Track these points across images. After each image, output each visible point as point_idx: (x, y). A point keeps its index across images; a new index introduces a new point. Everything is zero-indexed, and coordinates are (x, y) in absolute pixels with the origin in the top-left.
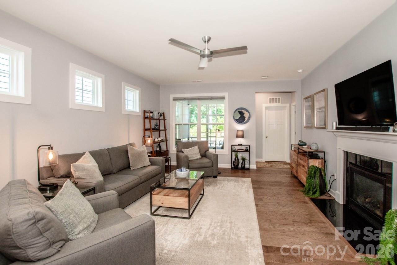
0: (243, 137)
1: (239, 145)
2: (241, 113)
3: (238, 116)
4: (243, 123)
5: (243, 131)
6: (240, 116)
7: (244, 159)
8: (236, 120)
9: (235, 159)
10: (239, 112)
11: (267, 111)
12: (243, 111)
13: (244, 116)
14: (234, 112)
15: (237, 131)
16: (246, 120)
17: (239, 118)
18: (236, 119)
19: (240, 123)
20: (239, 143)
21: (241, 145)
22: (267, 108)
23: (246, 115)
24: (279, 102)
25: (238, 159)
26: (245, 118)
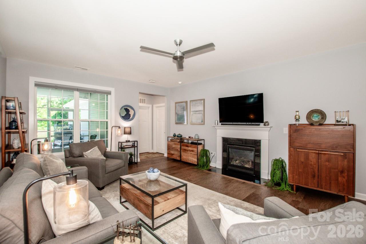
0: (130, 133)
1: (127, 141)
2: (127, 110)
3: (124, 113)
4: (128, 120)
5: (131, 127)
6: (126, 113)
7: (131, 155)
8: (122, 116)
10: (125, 109)
12: (128, 108)
13: (129, 113)
14: (121, 109)
15: (125, 127)
16: (131, 118)
17: (125, 115)
19: (126, 120)
21: (129, 141)
23: (131, 113)
24: (145, 103)
26: (130, 115)
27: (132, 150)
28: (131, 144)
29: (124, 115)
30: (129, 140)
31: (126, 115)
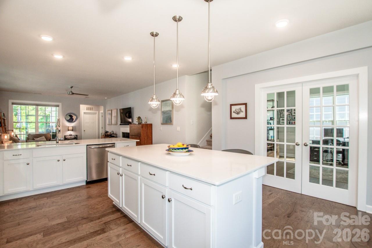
0: (72, 130)
1: (70, 135)
2: (71, 116)
3: (69, 118)
4: (72, 122)
5: (73, 127)
6: (70, 118)
10: (69, 115)
11: (85, 115)
12: (72, 115)
14: (66, 115)
15: (68, 127)
16: (74, 121)
17: (69, 119)
18: (67, 119)
19: (70, 122)
20: (70, 134)
21: (71, 135)
22: (85, 113)
23: (74, 117)
24: (92, 110)
26: (73, 119)
28: (73, 137)
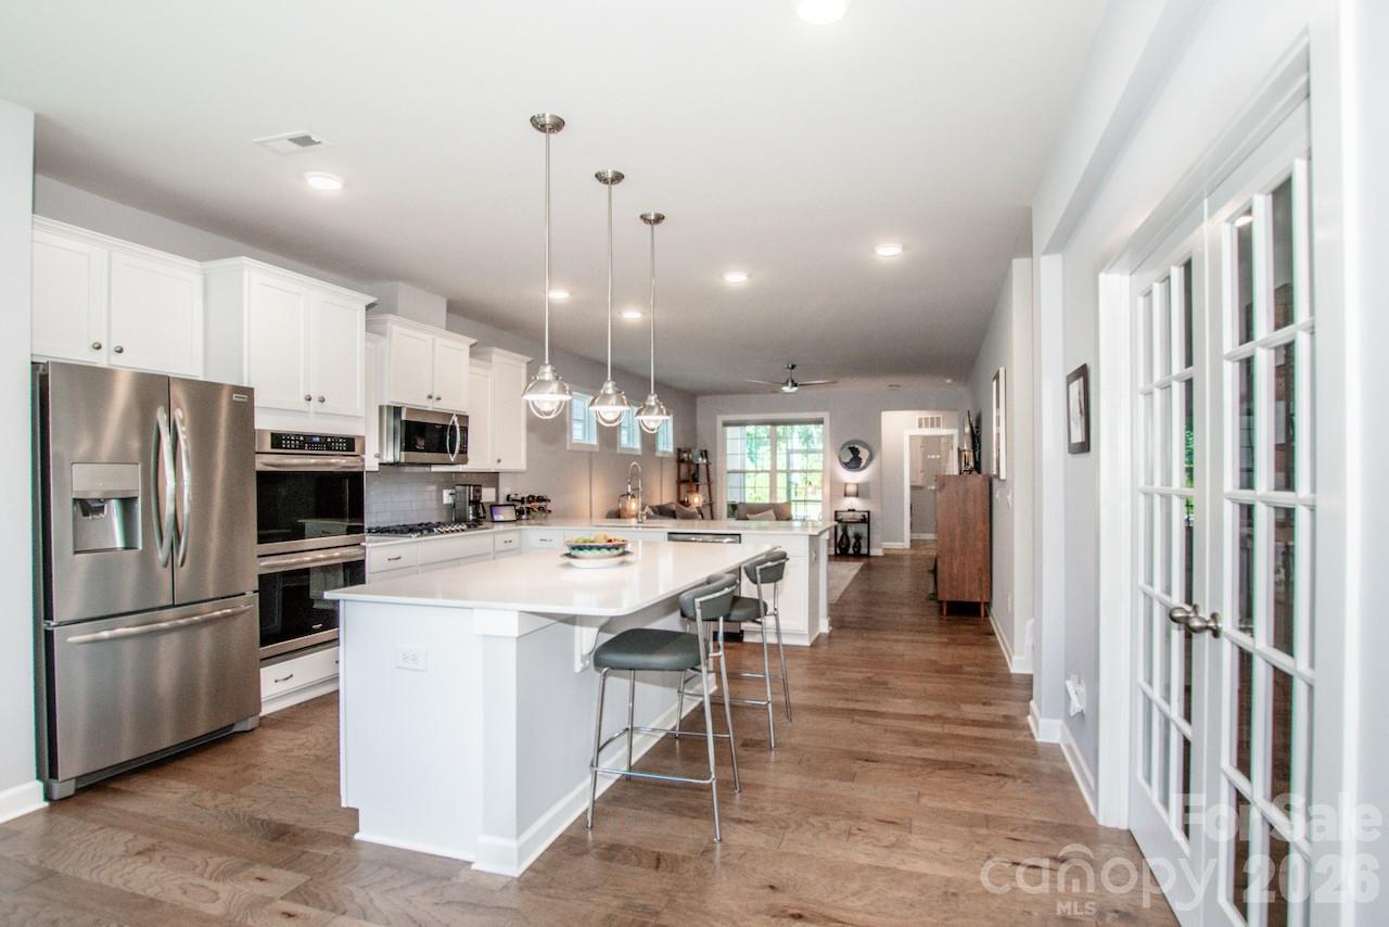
0: (857, 495)
1: (850, 510)
2: (855, 451)
4: (857, 469)
5: (857, 485)
6: (851, 456)
7: (858, 537)
8: (844, 463)
9: (842, 537)
10: (850, 448)
12: (857, 446)
13: (860, 455)
15: (846, 484)
16: (862, 465)
18: (845, 461)
19: (853, 469)
21: (853, 510)
24: (938, 426)
25: (848, 538)
26: (860, 459)
27: (863, 529)
28: (859, 516)
29: (847, 460)
30: (853, 508)
31: (851, 460)
